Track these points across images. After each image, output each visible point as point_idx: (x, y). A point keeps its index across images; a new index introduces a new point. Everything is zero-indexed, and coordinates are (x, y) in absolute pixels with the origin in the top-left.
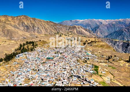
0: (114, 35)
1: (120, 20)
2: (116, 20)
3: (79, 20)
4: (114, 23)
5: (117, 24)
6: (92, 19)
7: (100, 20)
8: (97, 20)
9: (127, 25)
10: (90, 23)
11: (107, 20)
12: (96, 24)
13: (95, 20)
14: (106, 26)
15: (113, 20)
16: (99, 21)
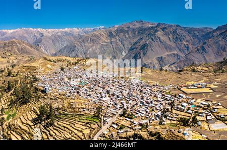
0: (65, 51)
1: (66, 29)
2: (61, 30)
3: (6, 30)
4: (59, 34)
5: (64, 35)
6: (27, 29)
7: (39, 29)
8: (35, 29)
9: (76, 37)
10: (25, 35)
11: (49, 30)
12: (35, 36)
13: (32, 29)
14: (50, 38)
15: (57, 30)
16: (39, 31)
